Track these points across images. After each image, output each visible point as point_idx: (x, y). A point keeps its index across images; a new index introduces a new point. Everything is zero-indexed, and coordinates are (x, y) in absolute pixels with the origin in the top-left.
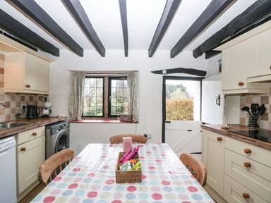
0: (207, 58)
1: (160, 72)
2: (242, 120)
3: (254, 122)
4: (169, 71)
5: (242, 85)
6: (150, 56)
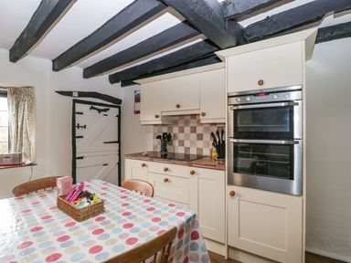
0: (122, 86)
1: (69, 94)
2: (155, 147)
3: (164, 148)
4: (81, 94)
5: (157, 117)
6: (54, 69)
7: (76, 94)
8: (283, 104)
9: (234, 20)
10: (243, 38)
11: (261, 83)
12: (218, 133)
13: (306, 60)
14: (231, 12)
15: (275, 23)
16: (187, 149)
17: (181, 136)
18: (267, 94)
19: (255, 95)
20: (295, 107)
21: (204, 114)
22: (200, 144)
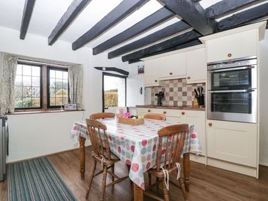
1: (101, 69)
2: (153, 102)
3: (160, 102)
5: (156, 81)
6: (94, 54)
7: (104, 69)
8: (244, 68)
9: (213, 19)
10: (217, 29)
11: (230, 55)
12: (199, 89)
13: (260, 40)
14: (211, 14)
15: (239, 18)
16: (176, 102)
17: (171, 94)
18: (234, 62)
19: (226, 63)
20: (252, 69)
21: (189, 78)
22: (185, 98)
